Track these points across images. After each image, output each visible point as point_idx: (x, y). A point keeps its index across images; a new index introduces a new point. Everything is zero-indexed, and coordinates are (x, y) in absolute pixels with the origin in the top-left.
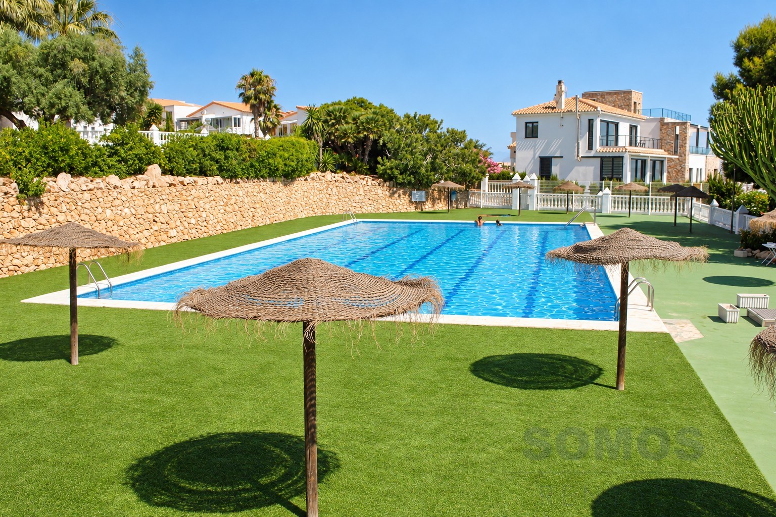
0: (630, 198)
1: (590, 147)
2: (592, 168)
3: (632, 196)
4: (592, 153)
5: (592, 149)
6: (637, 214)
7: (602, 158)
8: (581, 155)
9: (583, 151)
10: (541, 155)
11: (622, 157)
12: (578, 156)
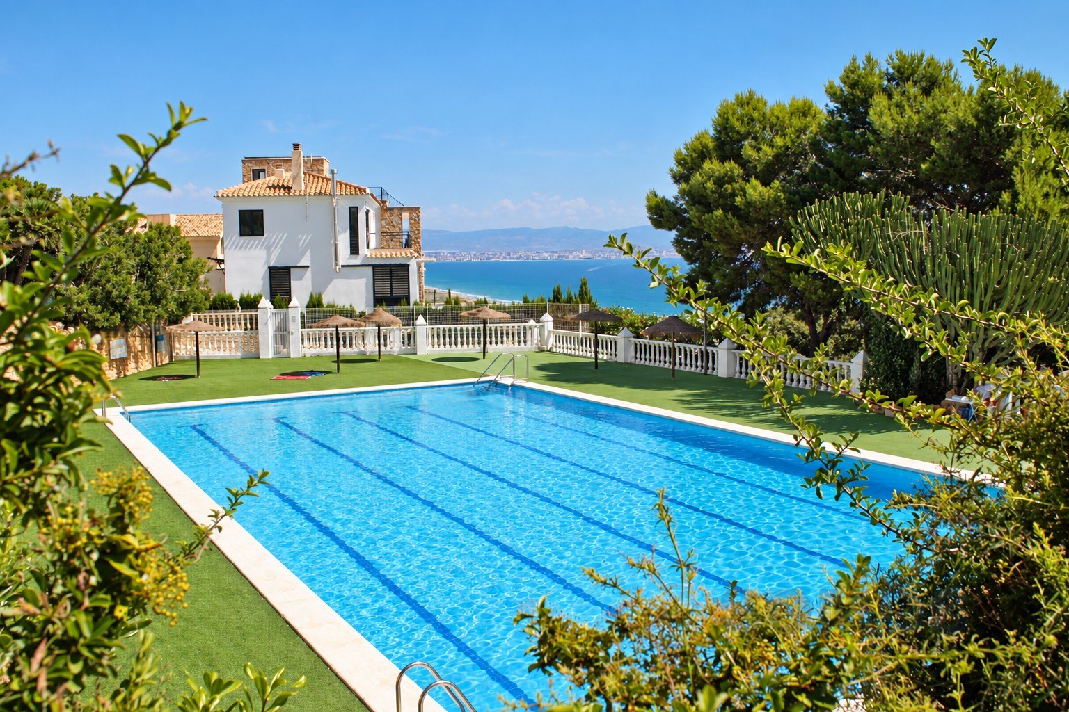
1: (355, 249)
2: (364, 281)
4: (357, 261)
5: (357, 253)
7: (374, 266)
8: (341, 262)
9: (344, 257)
10: (272, 265)
11: (407, 266)
12: (337, 264)
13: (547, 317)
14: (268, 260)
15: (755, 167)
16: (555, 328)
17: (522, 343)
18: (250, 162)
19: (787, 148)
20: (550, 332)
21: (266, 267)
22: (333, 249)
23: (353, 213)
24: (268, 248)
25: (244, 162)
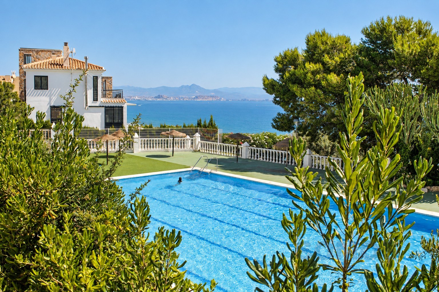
0: (173, 140)
1: (95, 99)
2: (100, 114)
3: (175, 138)
4: (97, 104)
5: (97, 100)
6: (182, 151)
7: (106, 107)
8: (89, 105)
9: (90, 102)
10: (52, 105)
11: (122, 107)
12: (86, 105)
13: (197, 135)
14: (50, 103)
15: (329, 67)
16: (201, 140)
17: (183, 147)
18: (22, 50)
19: (346, 59)
20: (199, 142)
21: (49, 106)
22: (85, 97)
23: (95, 79)
24: (50, 96)
25: (20, 50)
